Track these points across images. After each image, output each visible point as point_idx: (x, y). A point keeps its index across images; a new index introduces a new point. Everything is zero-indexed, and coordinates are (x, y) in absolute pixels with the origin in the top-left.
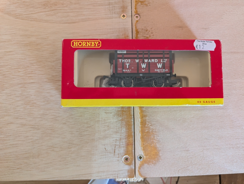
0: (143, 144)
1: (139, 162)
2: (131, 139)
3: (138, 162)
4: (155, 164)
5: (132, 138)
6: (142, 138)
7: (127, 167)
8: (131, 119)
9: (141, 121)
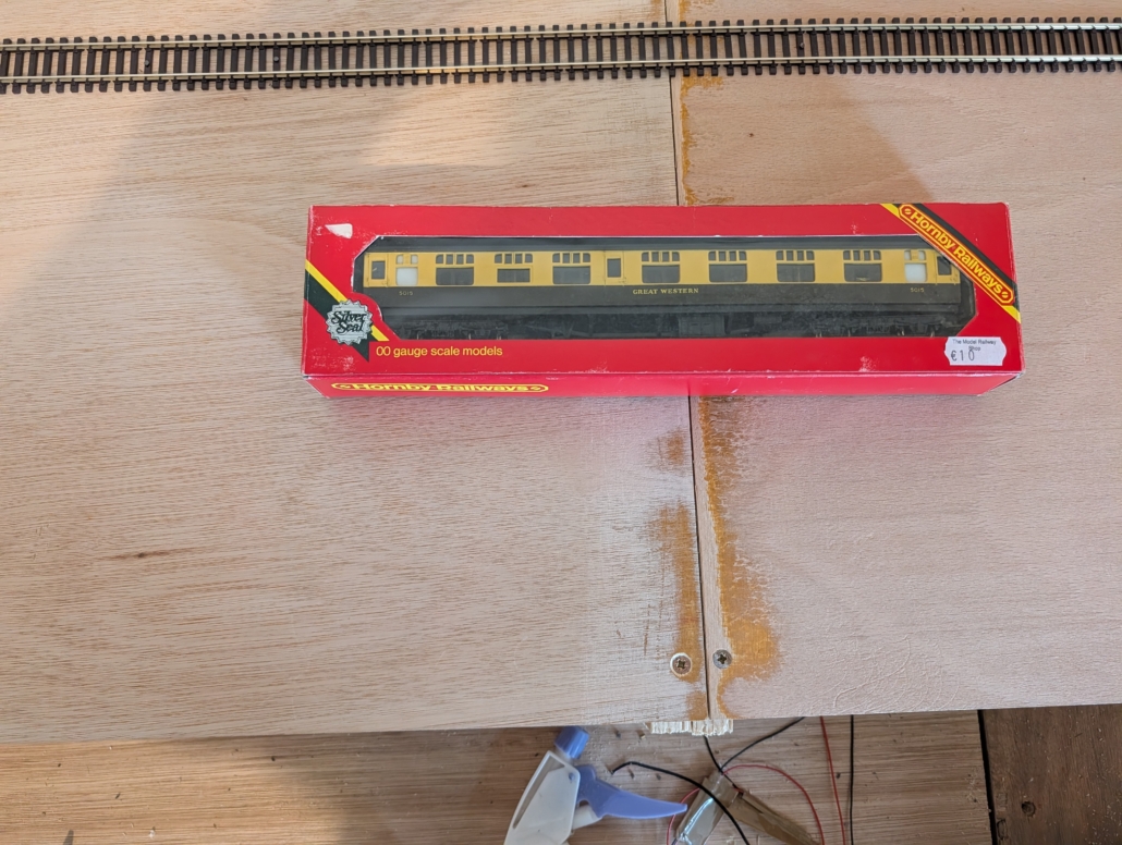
0: (730, 620)
1: (720, 671)
2: (694, 604)
3: (716, 673)
4: (766, 677)
5: (696, 600)
6: (725, 600)
7: (684, 689)
8: (691, 546)
9: (720, 550)
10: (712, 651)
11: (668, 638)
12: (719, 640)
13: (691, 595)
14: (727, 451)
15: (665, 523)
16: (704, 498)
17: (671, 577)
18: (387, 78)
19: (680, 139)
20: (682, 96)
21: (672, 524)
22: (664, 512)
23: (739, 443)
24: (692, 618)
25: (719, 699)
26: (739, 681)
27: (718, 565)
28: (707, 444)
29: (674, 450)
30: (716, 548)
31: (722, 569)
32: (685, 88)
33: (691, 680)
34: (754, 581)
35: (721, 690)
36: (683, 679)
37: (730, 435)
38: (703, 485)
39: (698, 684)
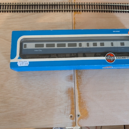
0: (80, 109)
2: (74, 106)
3: (77, 118)
4: (86, 119)
6: (79, 105)
8: (74, 95)
10: (77, 114)
11: (69, 112)
12: (78, 112)
13: (73, 104)
14: (80, 78)
15: (69, 91)
16: (76, 87)
17: (70, 101)
18: (22, 11)
19: (73, 23)
20: (74, 16)
21: (70, 91)
22: (69, 89)
23: (82, 77)
24: (73, 108)
25: (78, 123)
26: (81, 120)
27: (78, 99)
28: (77, 77)
29: (71, 78)
30: (78, 96)
31: (79, 99)
32: (74, 14)
33: (73, 119)
34: (84, 102)
35: (78, 121)
36: (71, 119)
37: (81, 75)
38: (76, 84)
39: (74, 120)
